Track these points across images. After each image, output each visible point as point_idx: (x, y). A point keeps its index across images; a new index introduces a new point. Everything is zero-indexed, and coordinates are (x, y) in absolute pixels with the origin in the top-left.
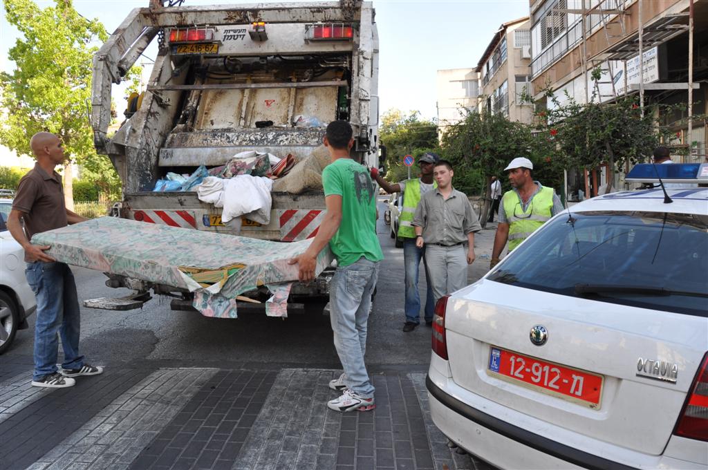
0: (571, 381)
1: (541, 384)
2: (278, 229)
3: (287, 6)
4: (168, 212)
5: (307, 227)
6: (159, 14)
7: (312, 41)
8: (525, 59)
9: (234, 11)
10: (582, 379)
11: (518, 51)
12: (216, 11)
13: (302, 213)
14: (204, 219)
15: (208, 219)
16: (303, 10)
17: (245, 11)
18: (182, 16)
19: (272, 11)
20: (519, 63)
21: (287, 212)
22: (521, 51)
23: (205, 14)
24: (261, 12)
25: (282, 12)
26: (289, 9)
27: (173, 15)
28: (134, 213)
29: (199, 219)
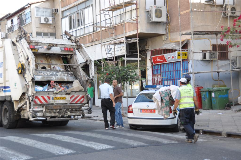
0: (152, 111)
1: (148, 112)
2: (69, 100)
3: (64, 44)
4: (44, 96)
5: (76, 100)
6: (31, 42)
7: (63, 51)
8: (42, 23)
9: (51, 44)
10: (153, 110)
11: (38, 19)
12: (47, 43)
13: (76, 96)
14: (52, 98)
15: (54, 98)
16: (68, 45)
17: (54, 44)
18: (37, 44)
19: (61, 45)
20: (38, 25)
21: (72, 96)
22: (40, 19)
23: (44, 44)
24: (58, 45)
25: (63, 45)
26: (65, 45)
27: (35, 43)
28: (35, 96)
29: (51, 98)
